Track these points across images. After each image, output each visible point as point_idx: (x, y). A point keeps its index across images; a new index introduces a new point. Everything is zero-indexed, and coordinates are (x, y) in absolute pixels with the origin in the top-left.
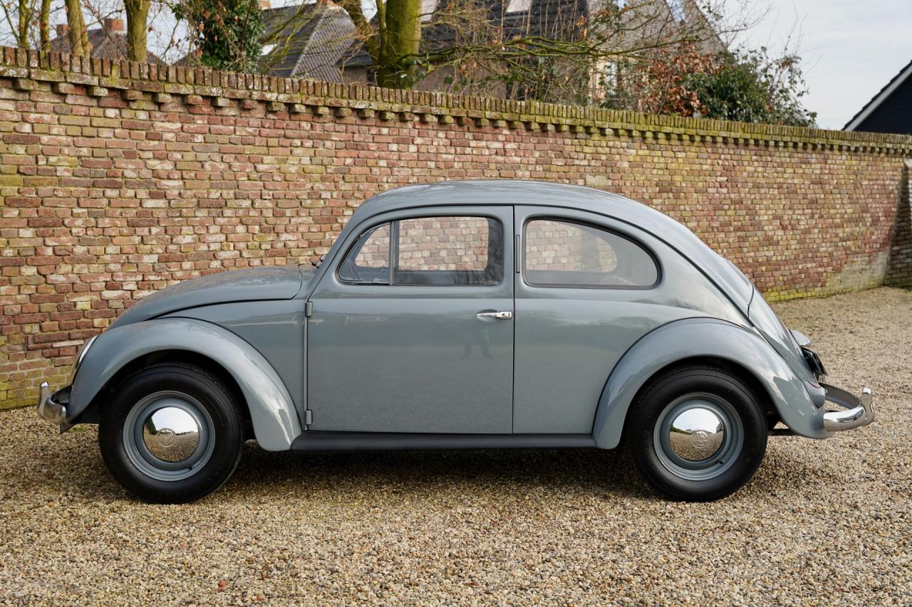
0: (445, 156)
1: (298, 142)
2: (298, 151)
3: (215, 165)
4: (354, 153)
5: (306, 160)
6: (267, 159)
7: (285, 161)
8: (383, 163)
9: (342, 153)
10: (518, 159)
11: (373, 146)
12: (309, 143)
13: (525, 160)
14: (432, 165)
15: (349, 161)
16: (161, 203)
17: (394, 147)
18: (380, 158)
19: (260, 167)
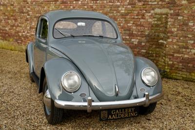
0: (90, 4)
1: (51, 3)
2: (52, 5)
3: (37, 9)
4: (64, 5)
5: (53, 7)
6: (46, 7)
7: (49, 7)
8: (71, 7)
9: (62, 5)
10: (119, 4)
11: (69, 3)
12: (54, 3)
13: (122, 4)
14: (86, 7)
15: (63, 7)
16: (29, 17)
17: (74, 2)
18: (70, 6)
19: (45, 9)
